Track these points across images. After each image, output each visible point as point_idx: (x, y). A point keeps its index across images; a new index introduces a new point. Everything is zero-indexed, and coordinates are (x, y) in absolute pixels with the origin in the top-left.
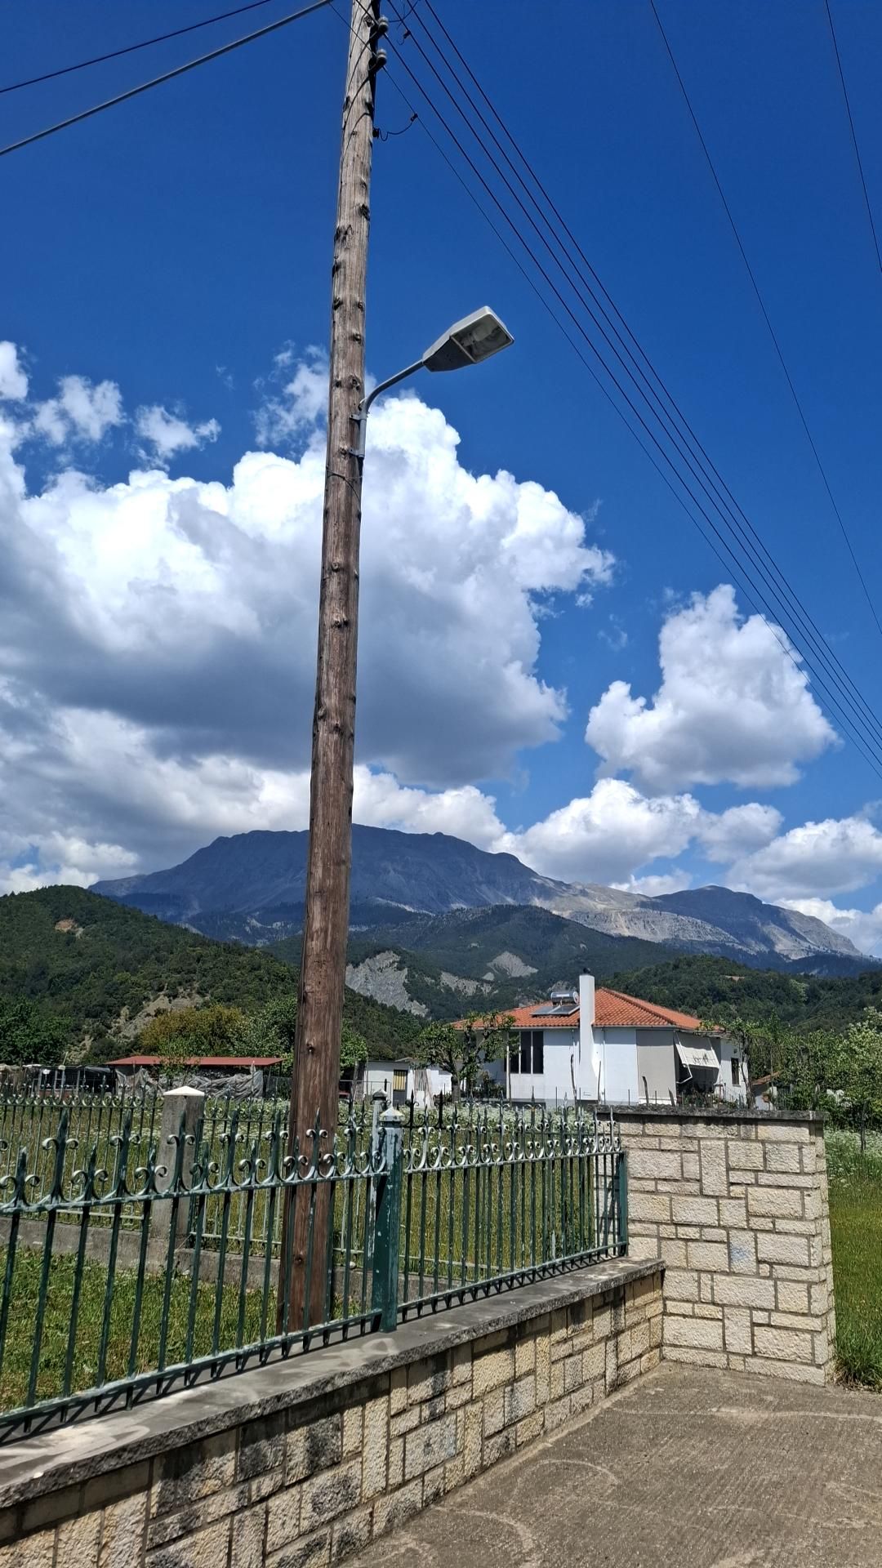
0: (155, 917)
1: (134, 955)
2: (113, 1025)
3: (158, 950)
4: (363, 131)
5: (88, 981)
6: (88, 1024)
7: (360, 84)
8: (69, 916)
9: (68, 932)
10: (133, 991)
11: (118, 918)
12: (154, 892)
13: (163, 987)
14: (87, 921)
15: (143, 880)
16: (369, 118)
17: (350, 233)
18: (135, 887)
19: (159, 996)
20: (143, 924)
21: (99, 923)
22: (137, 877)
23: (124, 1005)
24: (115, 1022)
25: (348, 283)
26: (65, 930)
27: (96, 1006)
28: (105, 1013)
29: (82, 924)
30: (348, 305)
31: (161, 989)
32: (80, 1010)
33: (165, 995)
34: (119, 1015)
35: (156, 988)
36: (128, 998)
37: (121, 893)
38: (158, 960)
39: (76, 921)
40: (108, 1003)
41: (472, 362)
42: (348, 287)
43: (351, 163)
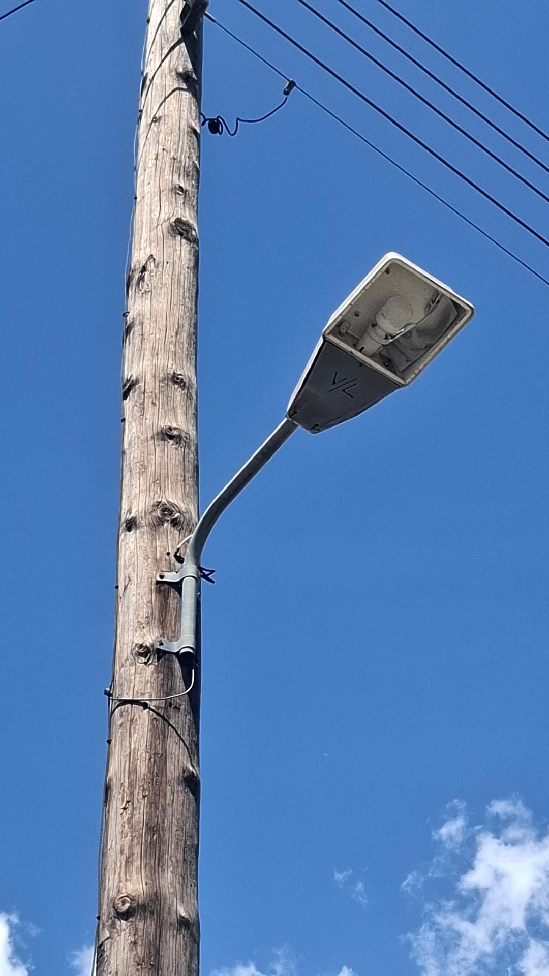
4: (175, 115)
7: (166, 51)
16: (186, 95)
17: (151, 266)
25: (148, 345)
30: (150, 384)
41: (399, 386)
42: (148, 352)
43: (151, 164)
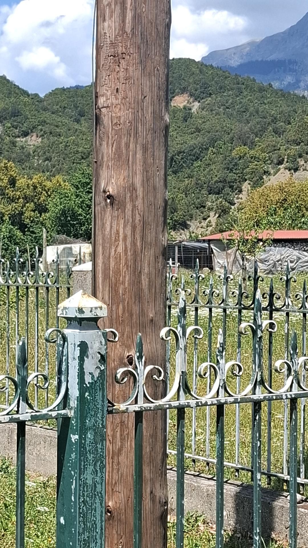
0: (270, 86)
1: (250, 129)
2: (236, 201)
3: (275, 120)
5: (207, 157)
6: (211, 201)
8: (184, 90)
9: (185, 108)
10: (252, 166)
11: (232, 89)
12: (268, 59)
13: (283, 160)
14: (202, 95)
15: (255, 46)
18: (248, 54)
19: (279, 170)
20: (258, 94)
21: (213, 96)
22: (249, 44)
23: (246, 180)
24: (238, 198)
26: (182, 106)
27: (216, 182)
28: (227, 190)
29: (197, 98)
31: (280, 163)
32: (202, 187)
33: (285, 169)
34: (241, 191)
35: (275, 161)
36: (247, 174)
37: (235, 62)
38: (276, 132)
39: (191, 95)
40: (228, 179)
